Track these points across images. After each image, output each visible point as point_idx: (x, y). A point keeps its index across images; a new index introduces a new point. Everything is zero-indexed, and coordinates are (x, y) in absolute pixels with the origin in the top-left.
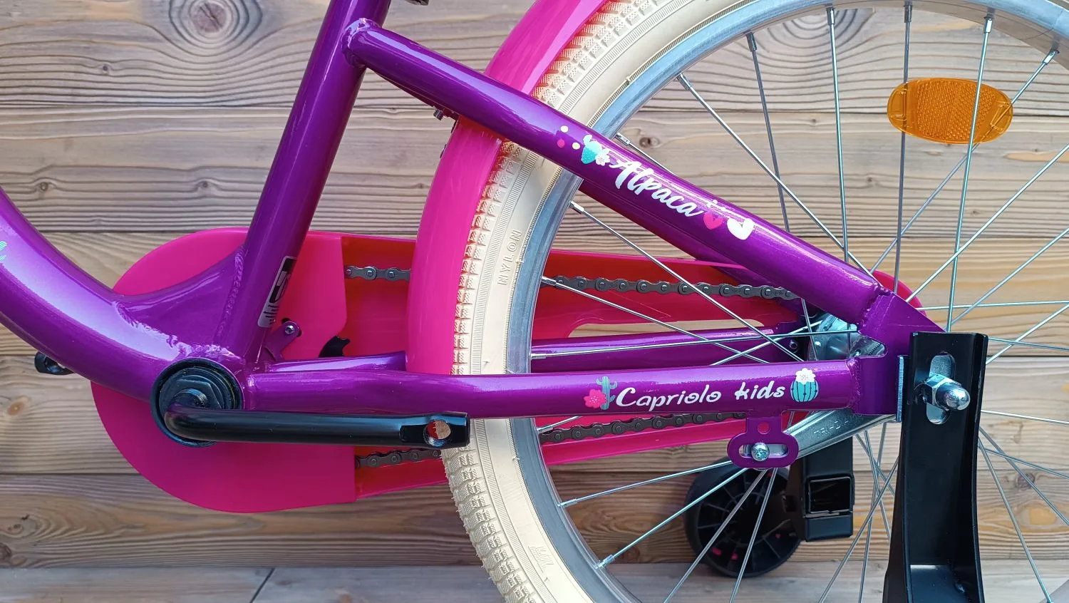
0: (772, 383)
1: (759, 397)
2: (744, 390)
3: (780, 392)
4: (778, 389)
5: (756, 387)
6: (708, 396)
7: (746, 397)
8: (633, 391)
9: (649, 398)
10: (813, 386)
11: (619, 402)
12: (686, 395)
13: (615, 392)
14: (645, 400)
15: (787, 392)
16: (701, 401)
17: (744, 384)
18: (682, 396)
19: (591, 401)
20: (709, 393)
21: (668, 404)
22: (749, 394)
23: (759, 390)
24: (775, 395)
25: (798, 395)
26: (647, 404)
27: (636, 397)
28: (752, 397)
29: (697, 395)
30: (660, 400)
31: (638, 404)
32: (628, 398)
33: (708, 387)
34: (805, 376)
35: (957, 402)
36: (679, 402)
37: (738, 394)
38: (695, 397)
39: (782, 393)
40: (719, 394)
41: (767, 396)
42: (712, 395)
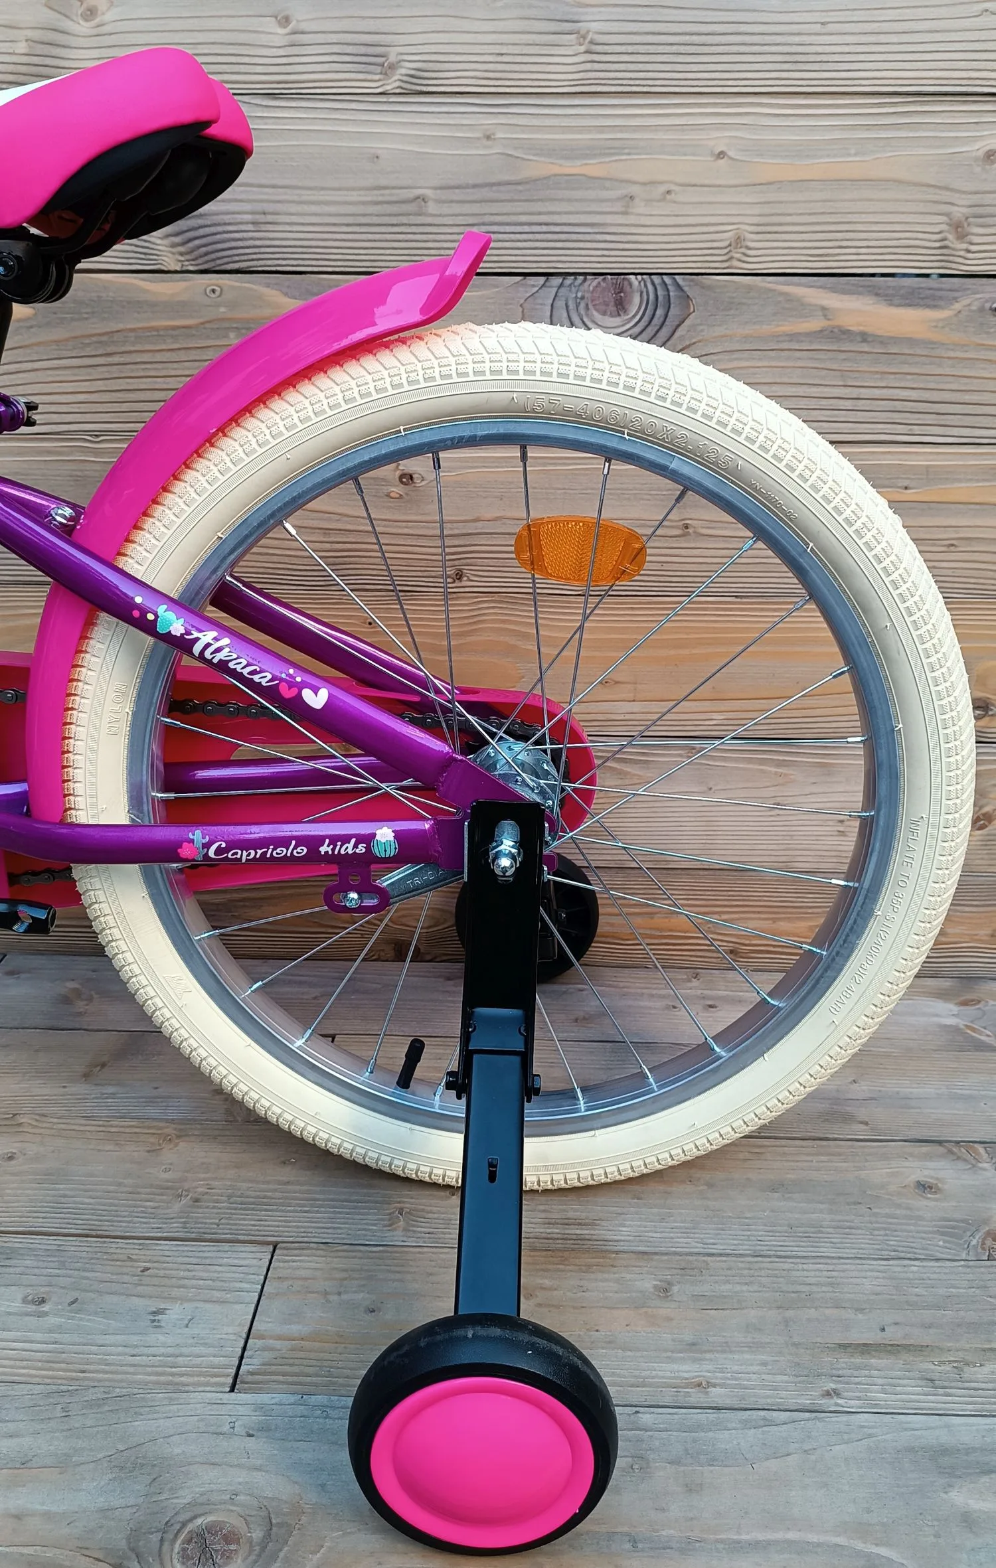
0: (353, 840)
1: (342, 852)
2: (328, 846)
3: (361, 849)
4: (360, 846)
5: (339, 843)
6: (295, 852)
7: (330, 853)
8: (224, 845)
9: (240, 852)
10: (392, 844)
11: (211, 853)
12: (273, 850)
13: (207, 846)
14: (236, 853)
15: (368, 848)
16: (289, 855)
17: (327, 841)
18: (270, 851)
19: (185, 852)
20: (295, 848)
21: (258, 856)
22: (333, 850)
23: (341, 846)
24: (357, 851)
25: (379, 852)
26: (239, 856)
27: (227, 850)
28: (336, 852)
29: (285, 850)
30: (249, 855)
31: (230, 856)
32: (219, 851)
33: (294, 842)
34: (385, 834)
35: (505, 869)
36: (268, 856)
37: (323, 849)
38: (281, 852)
39: (364, 850)
40: (305, 850)
41: (350, 851)
42: (299, 850)
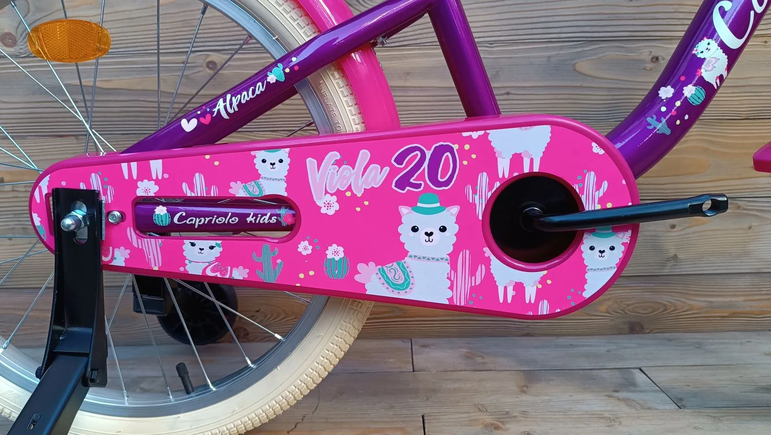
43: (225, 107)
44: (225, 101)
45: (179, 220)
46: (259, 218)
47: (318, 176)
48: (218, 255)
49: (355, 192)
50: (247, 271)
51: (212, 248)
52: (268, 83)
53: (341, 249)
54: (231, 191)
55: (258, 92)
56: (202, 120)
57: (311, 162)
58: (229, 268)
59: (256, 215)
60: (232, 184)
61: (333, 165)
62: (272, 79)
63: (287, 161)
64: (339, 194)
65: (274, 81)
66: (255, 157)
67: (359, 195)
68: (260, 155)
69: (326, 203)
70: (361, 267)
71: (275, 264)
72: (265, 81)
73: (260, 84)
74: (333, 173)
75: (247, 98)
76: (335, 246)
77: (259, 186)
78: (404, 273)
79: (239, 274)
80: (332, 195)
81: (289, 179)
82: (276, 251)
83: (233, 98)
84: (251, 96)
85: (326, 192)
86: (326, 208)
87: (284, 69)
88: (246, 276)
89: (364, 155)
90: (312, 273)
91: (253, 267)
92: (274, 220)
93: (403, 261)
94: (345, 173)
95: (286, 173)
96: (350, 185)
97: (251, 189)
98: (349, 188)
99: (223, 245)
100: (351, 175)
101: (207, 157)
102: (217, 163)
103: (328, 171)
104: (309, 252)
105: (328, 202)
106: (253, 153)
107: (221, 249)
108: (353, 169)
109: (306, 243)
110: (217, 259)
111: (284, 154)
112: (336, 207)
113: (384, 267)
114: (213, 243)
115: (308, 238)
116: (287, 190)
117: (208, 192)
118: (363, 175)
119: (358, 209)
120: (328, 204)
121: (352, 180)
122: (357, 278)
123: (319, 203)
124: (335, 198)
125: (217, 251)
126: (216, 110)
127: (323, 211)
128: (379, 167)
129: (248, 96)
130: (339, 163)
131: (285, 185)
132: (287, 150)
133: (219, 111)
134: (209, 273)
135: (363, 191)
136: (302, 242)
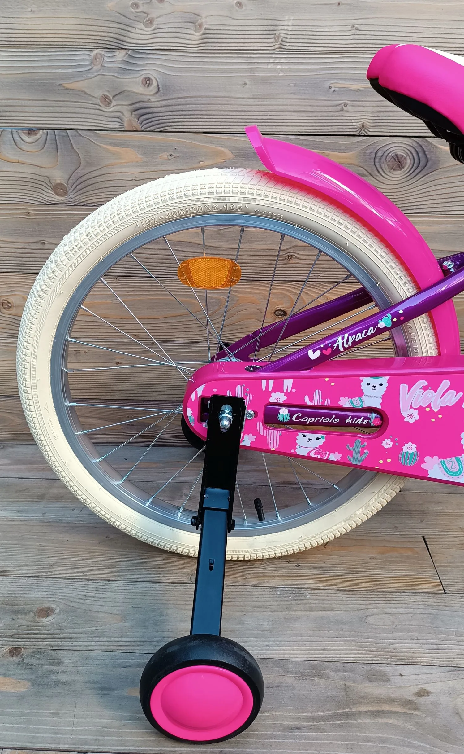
43: (343, 343)
44: (343, 339)
45: (296, 419)
46: (355, 420)
47: (407, 396)
48: (322, 444)
49: (433, 409)
50: (341, 455)
51: (318, 439)
52: (378, 328)
53: (414, 446)
54: (340, 403)
55: (369, 334)
56: (324, 351)
57: (404, 387)
58: (328, 453)
59: (353, 418)
60: (342, 398)
61: (420, 389)
62: (382, 325)
63: (386, 385)
64: (421, 410)
65: (383, 327)
66: (362, 381)
67: (436, 410)
68: (366, 380)
69: (410, 415)
70: (427, 459)
71: (362, 452)
72: (376, 327)
73: (372, 328)
74: (419, 395)
75: (360, 338)
76: (410, 444)
77: (361, 401)
78: (459, 465)
79: (334, 457)
80: (415, 409)
81: (384, 397)
82: (365, 444)
83: (350, 337)
84: (363, 336)
85: (411, 407)
86: (409, 418)
87: (392, 319)
88: (339, 459)
89: (446, 384)
90: (389, 460)
91: (346, 453)
92: (366, 422)
93: (460, 457)
94: (428, 395)
95: (383, 393)
96: (430, 404)
97: (355, 403)
98: (429, 406)
99: (326, 438)
100: (433, 396)
101: (327, 379)
102: (333, 384)
103: (416, 393)
104: (390, 446)
105: (411, 414)
106: (361, 378)
107: (324, 440)
108: (435, 393)
109: (389, 440)
110: (320, 446)
111: (384, 380)
112: (417, 417)
113: (445, 460)
114: (319, 436)
115: (391, 437)
116: (381, 404)
117: (323, 402)
118: (442, 397)
119: (433, 420)
120: (411, 415)
121: (432, 400)
122: (423, 466)
123: (404, 414)
124: (417, 411)
125: (321, 442)
126: (335, 345)
127: (406, 420)
128: (455, 392)
129: (361, 336)
130: (425, 388)
131: (381, 401)
132: (388, 378)
133: (338, 345)
134: (312, 455)
135: (439, 408)
136: (386, 440)
